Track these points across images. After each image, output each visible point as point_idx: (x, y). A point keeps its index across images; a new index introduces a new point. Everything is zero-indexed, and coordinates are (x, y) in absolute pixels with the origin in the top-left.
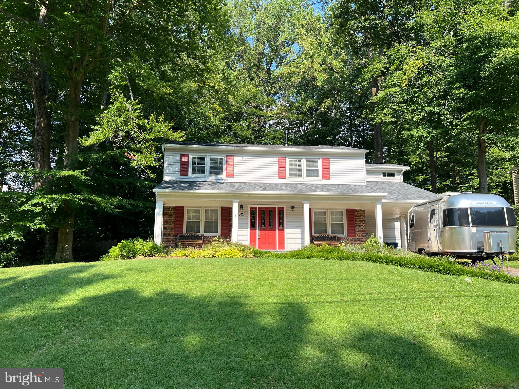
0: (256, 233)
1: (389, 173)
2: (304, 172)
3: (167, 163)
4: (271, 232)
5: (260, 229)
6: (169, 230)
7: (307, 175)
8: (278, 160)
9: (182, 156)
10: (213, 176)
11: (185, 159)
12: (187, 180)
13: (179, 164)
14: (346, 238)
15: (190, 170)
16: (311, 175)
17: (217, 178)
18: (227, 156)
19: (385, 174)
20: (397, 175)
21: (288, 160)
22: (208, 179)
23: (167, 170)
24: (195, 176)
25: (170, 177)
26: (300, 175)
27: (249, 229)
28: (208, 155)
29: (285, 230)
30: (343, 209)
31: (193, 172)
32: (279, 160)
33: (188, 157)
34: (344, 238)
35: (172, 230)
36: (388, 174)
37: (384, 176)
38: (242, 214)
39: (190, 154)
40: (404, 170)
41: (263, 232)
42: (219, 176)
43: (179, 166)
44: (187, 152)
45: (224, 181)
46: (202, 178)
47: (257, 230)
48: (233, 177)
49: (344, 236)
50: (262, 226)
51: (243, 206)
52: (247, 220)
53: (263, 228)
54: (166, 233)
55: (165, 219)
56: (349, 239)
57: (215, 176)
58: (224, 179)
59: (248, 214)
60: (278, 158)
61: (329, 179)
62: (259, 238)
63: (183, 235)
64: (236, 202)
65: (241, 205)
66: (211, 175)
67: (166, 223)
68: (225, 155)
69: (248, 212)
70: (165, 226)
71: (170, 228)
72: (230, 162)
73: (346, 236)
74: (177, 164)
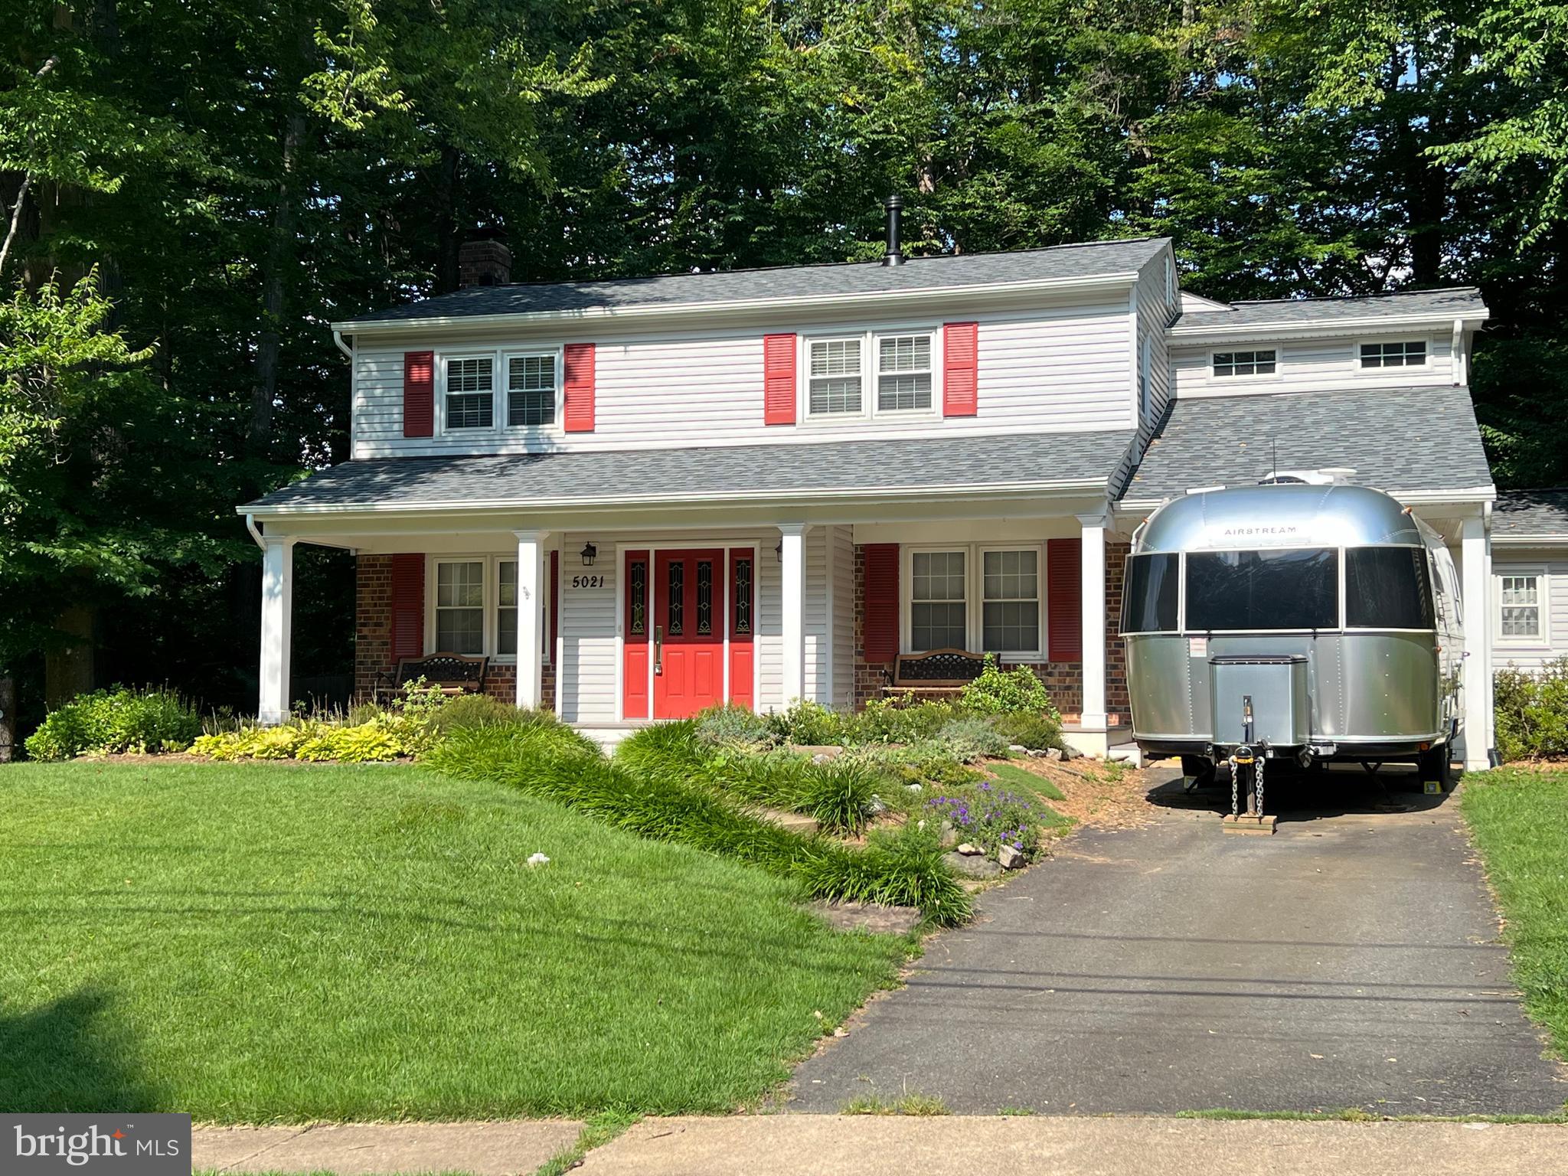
0: (646, 652)
1: (1397, 347)
2: (870, 393)
3: (360, 394)
4: (703, 650)
5: (667, 637)
6: (376, 643)
7: (885, 403)
8: (761, 349)
9: (412, 360)
10: (523, 430)
11: (418, 374)
12: (429, 453)
13: (401, 392)
14: (1046, 667)
15: (440, 413)
16: (906, 403)
17: (530, 440)
18: (568, 349)
19: (1373, 353)
20: (1437, 352)
21: (803, 347)
22: (504, 442)
23: (363, 420)
24: (459, 433)
25: (372, 445)
26: (855, 405)
27: (619, 641)
28: (499, 348)
29: (757, 638)
30: (1036, 542)
31: (453, 421)
32: (766, 345)
33: (431, 364)
35: (384, 644)
36: (1389, 348)
37: (1366, 363)
38: (594, 579)
39: (437, 350)
40: (1458, 327)
41: (676, 650)
42: (546, 429)
43: (401, 401)
44: (427, 344)
45: (558, 448)
46: (484, 443)
47: (651, 643)
48: (592, 431)
49: (1038, 657)
50: (671, 624)
51: (594, 549)
52: (612, 605)
53: (674, 634)
54: (365, 657)
55: (360, 605)
56: (1056, 671)
57: (526, 432)
58: (556, 441)
59: (614, 581)
60: (761, 341)
61: (975, 416)
62: (660, 675)
63: (420, 661)
64: (528, 540)
65: (588, 546)
66: (511, 427)
67: (365, 618)
68: (561, 345)
69: (614, 571)
70: (360, 631)
71: (378, 638)
72: (581, 372)
73: (1046, 656)
74: (395, 392)
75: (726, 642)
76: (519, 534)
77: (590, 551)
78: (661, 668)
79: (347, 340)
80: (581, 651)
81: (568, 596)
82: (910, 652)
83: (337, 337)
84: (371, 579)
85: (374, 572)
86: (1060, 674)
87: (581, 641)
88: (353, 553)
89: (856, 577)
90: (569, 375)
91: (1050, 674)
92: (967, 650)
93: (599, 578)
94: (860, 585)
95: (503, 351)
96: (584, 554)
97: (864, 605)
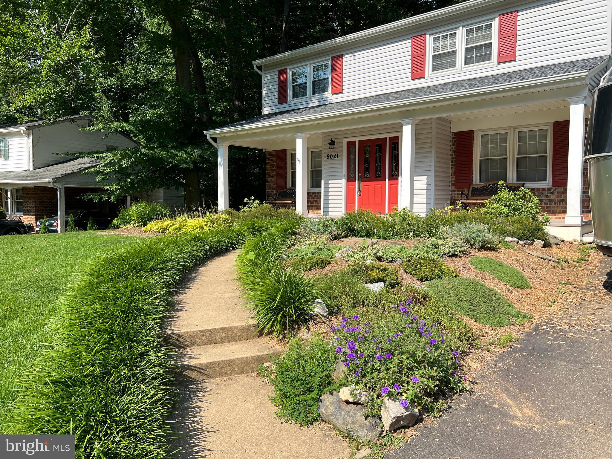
0: (355, 186)
2: (460, 57)
3: (265, 89)
4: (378, 185)
5: (362, 179)
6: (272, 184)
7: (468, 61)
8: (410, 44)
9: (280, 73)
10: (318, 96)
11: (283, 77)
12: (286, 109)
13: (277, 86)
14: (549, 189)
15: (290, 92)
16: (478, 60)
17: (320, 100)
18: (333, 58)
21: (429, 40)
22: (311, 102)
23: (266, 99)
24: (296, 100)
25: (269, 108)
26: (453, 64)
27: (344, 181)
28: (309, 63)
29: (400, 178)
30: (547, 124)
31: (295, 96)
32: (413, 42)
33: (286, 73)
34: (544, 189)
35: (274, 184)
38: (335, 155)
39: (289, 68)
41: (367, 185)
42: (325, 94)
43: (277, 90)
44: (285, 65)
45: (330, 102)
46: (304, 103)
47: (357, 181)
48: (341, 93)
49: (546, 185)
50: (365, 173)
51: (334, 142)
52: (341, 166)
53: (366, 178)
54: (269, 189)
55: (267, 170)
56: (556, 192)
57: (318, 97)
58: (328, 99)
59: (342, 155)
60: (410, 41)
61: (515, 60)
62: (359, 195)
63: (284, 191)
64: (299, 138)
65: (331, 140)
66: (313, 95)
67: (269, 175)
68: (330, 58)
69: (342, 151)
70: (267, 180)
71: (272, 182)
72: (337, 68)
73: (551, 184)
74: (275, 87)
75: (387, 180)
76: (296, 135)
77: (333, 143)
78: (360, 192)
79: (260, 68)
80: (330, 186)
81: (325, 163)
82: (478, 183)
83: (255, 67)
84: (270, 160)
85: (271, 158)
86: (558, 193)
87: (330, 182)
88: (264, 151)
89: (452, 148)
90: (334, 70)
91: (552, 193)
92: (508, 182)
93: (336, 154)
94: (454, 151)
95: (311, 64)
96: (329, 144)
97: (455, 161)
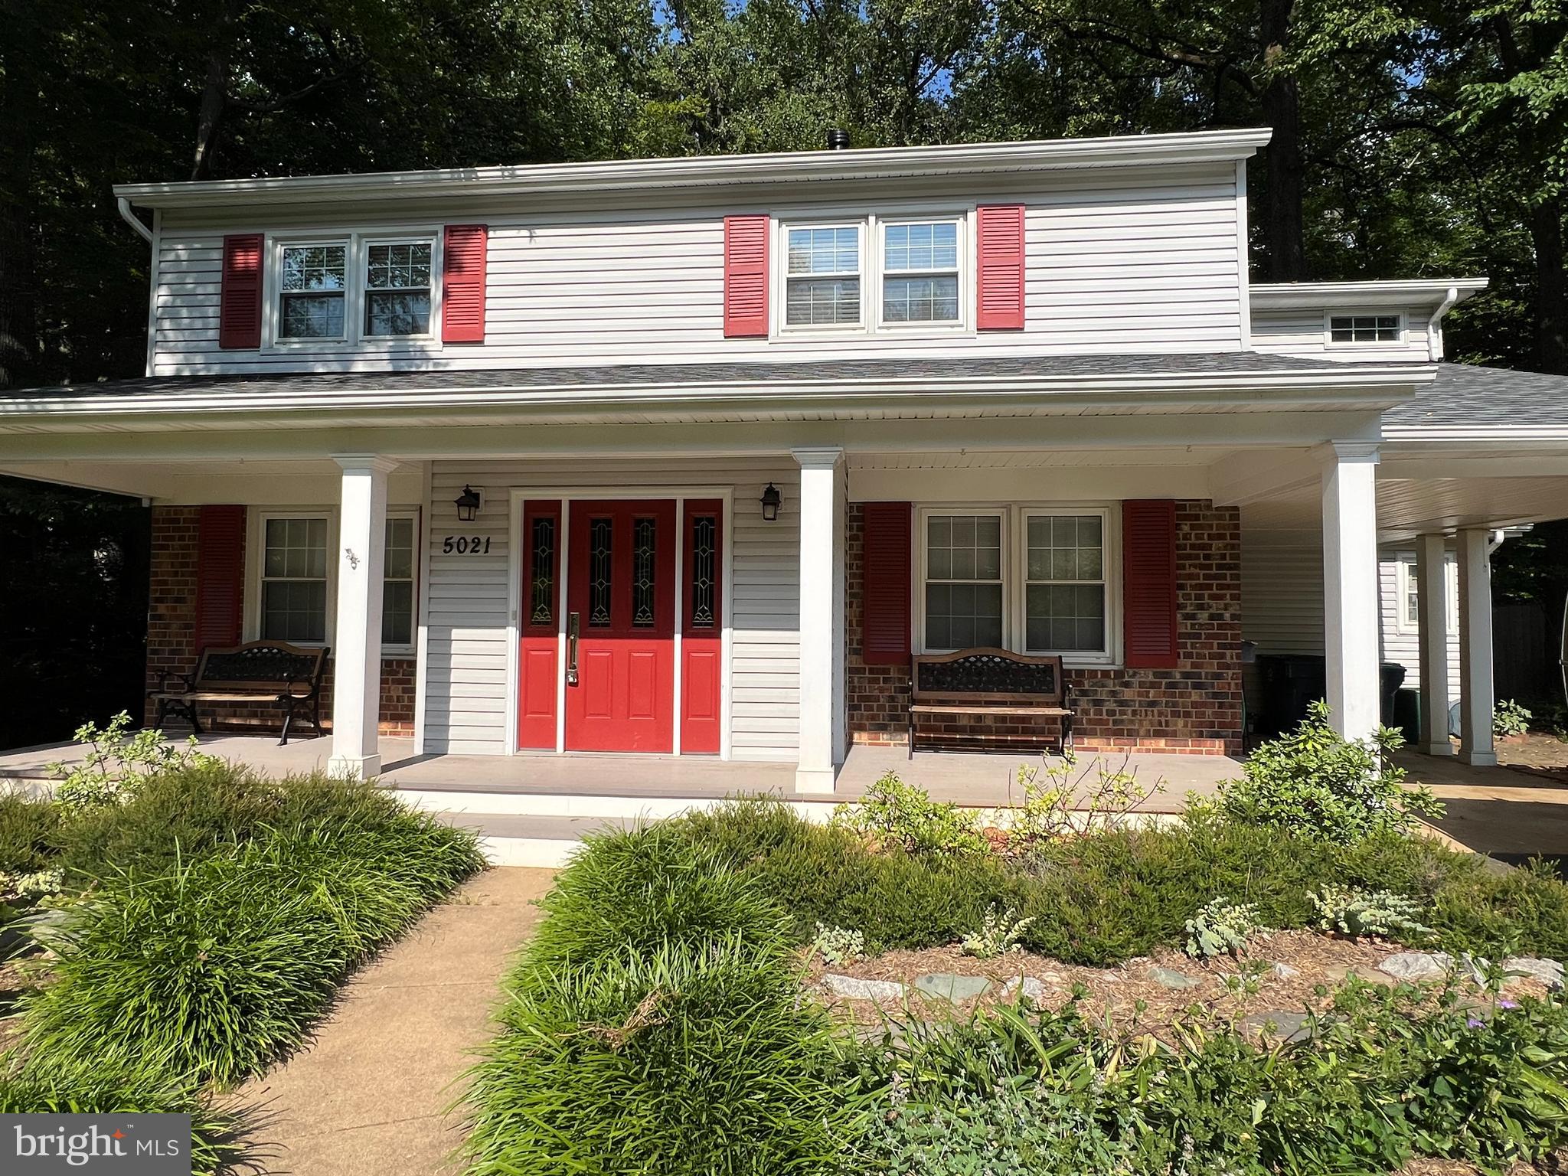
0: (554, 650)
1: (1370, 322)
2: (872, 297)
3: (164, 290)
4: (641, 650)
5: (581, 629)
6: (176, 625)
7: (892, 313)
8: (720, 236)
9: (233, 245)
10: (385, 341)
11: (244, 259)
12: (254, 369)
13: (218, 287)
14: (1119, 674)
15: (271, 314)
16: (920, 312)
17: (396, 355)
18: (450, 231)
19: (1344, 327)
20: (1413, 326)
21: (779, 234)
22: (358, 357)
23: (167, 324)
24: (295, 344)
25: (180, 358)
26: (850, 312)
27: (512, 634)
28: (354, 231)
29: (726, 633)
30: (1104, 504)
31: (289, 328)
32: (728, 232)
33: (260, 250)
34: (1106, 674)
35: (187, 626)
36: (1360, 322)
37: (1337, 336)
38: (477, 542)
39: (271, 233)
40: (1453, 295)
41: (601, 649)
42: (419, 340)
43: (217, 300)
44: (253, 226)
45: (435, 365)
46: (331, 357)
47: (562, 637)
48: (479, 343)
49: (1102, 661)
50: (592, 611)
51: (477, 496)
52: (502, 580)
53: (597, 625)
54: (160, 643)
55: (156, 574)
56: (1135, 681)
57: (391, 343)
58: (433, 355)
59: (506, 545)
60: (721, 226)
61: (1020, 329)
62: (571, 684)
63: (234, 651)
64: (357, 470)
65: (467, 491)
66: (368, 337)
67: (162, 591)
68: (440, 228)
69: (507, 531)
70: (155, 609)
71: (178, 617)
72: (467, 259)
73: (1119, 660)
74: (211, 289)
75: (678, 637)
76: (341, 460)
77: (470, 500)
78: (576, 676)
79: (145, 214)
80: (455, 647)
81: (435, 566)
82: (924, 651)
83: (123, 206)
84: (172, 538)
85: (175, 530)
86: (1141, 684)
87: (456, 633)
88: (145, 504)
89: (851, 546)
90: (451, 263)
91: (1127, 685)
92: (1005, 647)
93: (483, 540)
94: (856, 557)
95: (361, 236)
96: (460, 503)
97: (862, 586)
